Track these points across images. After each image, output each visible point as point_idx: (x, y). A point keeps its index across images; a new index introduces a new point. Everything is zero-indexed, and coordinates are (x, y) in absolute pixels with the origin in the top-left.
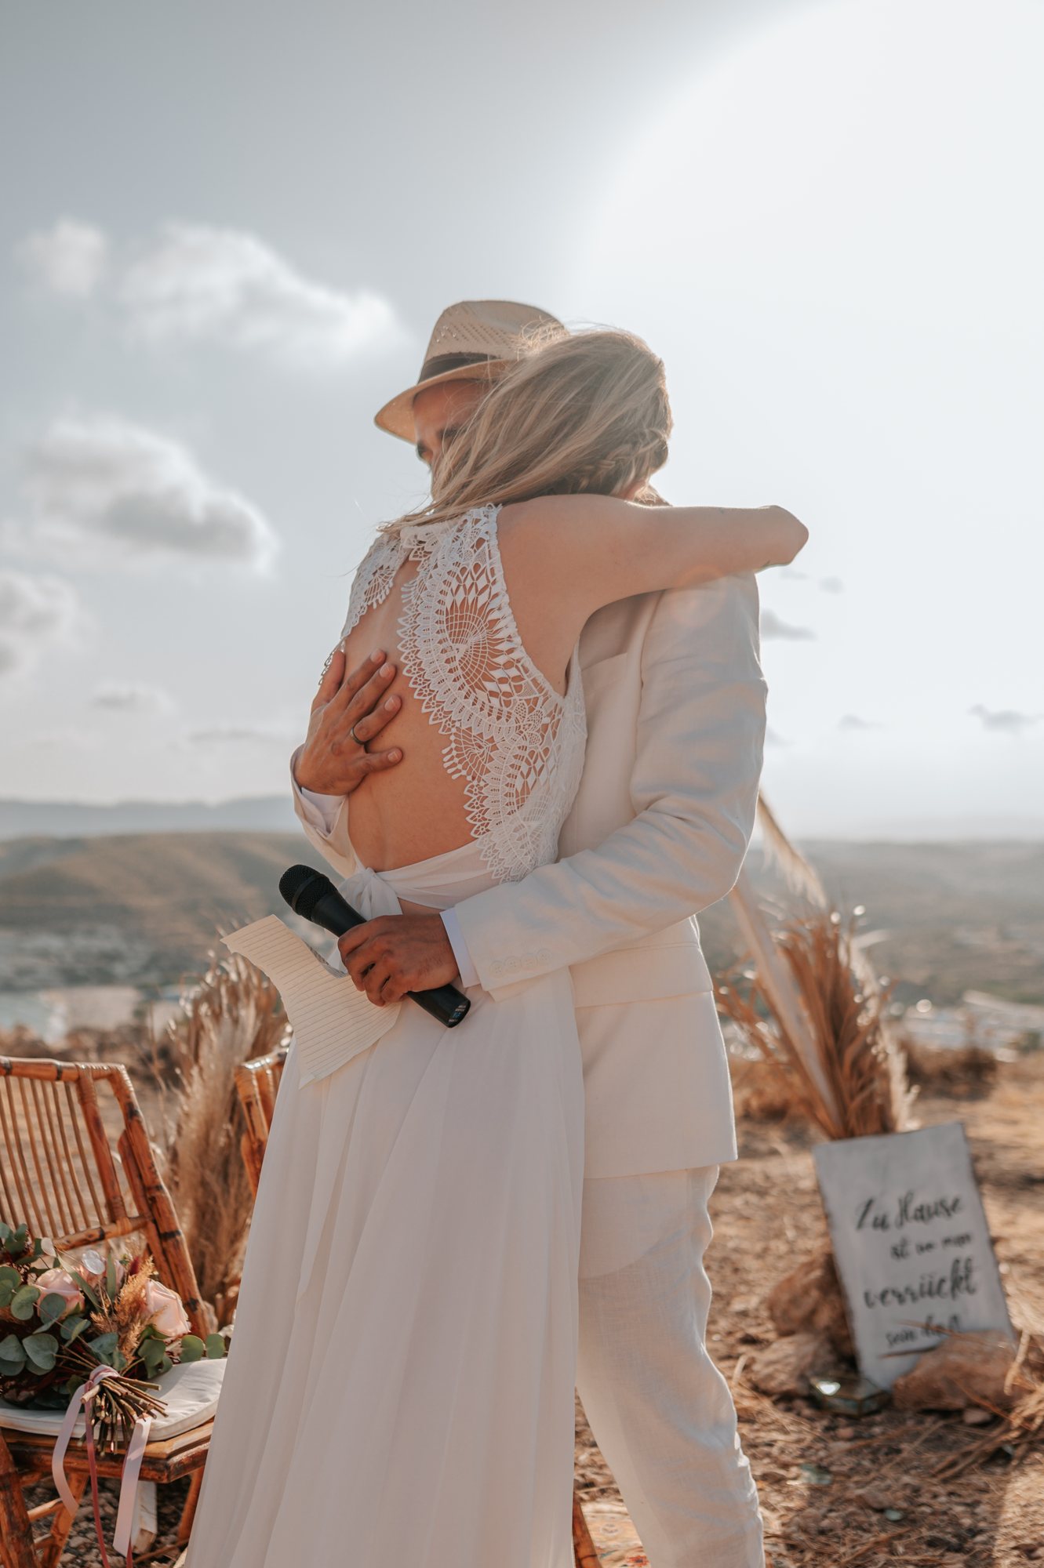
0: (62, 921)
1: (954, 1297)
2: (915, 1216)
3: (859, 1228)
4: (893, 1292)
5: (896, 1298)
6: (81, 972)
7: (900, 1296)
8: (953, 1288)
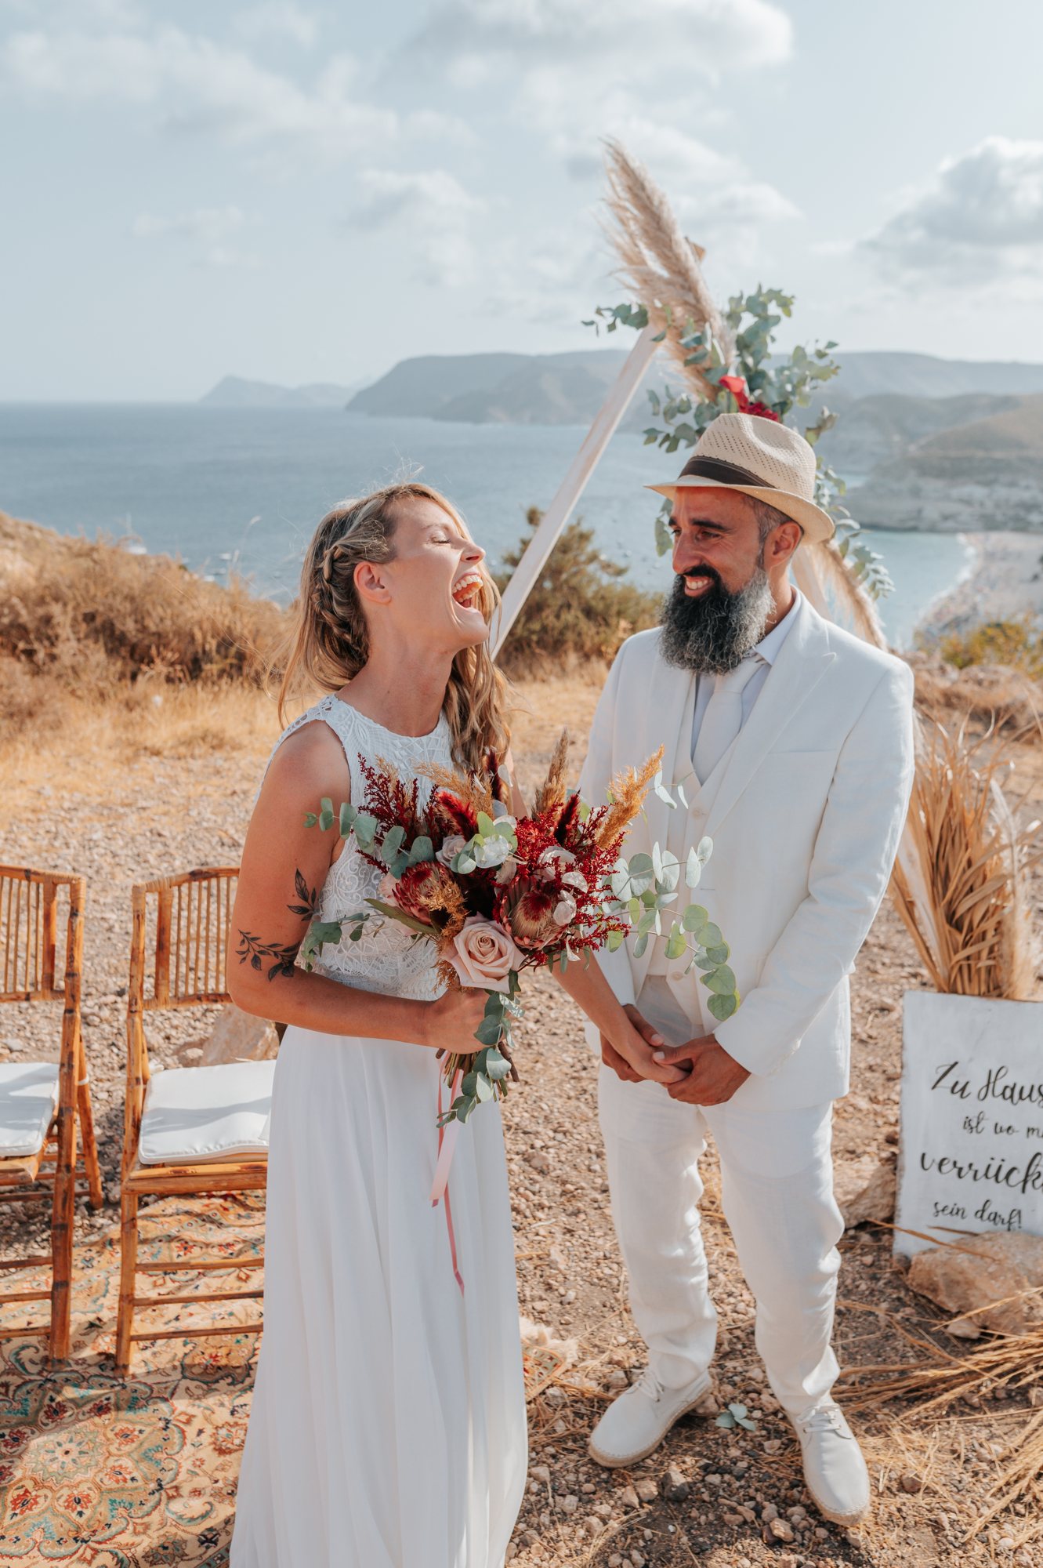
0: (989, 472)
1: (1023, 1191)
2: (1003, 1094)
3: (934, 1087)
4: (955, 1163)
5: (956, 1171)
6: (999, 517)
7: (960, 1170)
8: (1025, 1181)
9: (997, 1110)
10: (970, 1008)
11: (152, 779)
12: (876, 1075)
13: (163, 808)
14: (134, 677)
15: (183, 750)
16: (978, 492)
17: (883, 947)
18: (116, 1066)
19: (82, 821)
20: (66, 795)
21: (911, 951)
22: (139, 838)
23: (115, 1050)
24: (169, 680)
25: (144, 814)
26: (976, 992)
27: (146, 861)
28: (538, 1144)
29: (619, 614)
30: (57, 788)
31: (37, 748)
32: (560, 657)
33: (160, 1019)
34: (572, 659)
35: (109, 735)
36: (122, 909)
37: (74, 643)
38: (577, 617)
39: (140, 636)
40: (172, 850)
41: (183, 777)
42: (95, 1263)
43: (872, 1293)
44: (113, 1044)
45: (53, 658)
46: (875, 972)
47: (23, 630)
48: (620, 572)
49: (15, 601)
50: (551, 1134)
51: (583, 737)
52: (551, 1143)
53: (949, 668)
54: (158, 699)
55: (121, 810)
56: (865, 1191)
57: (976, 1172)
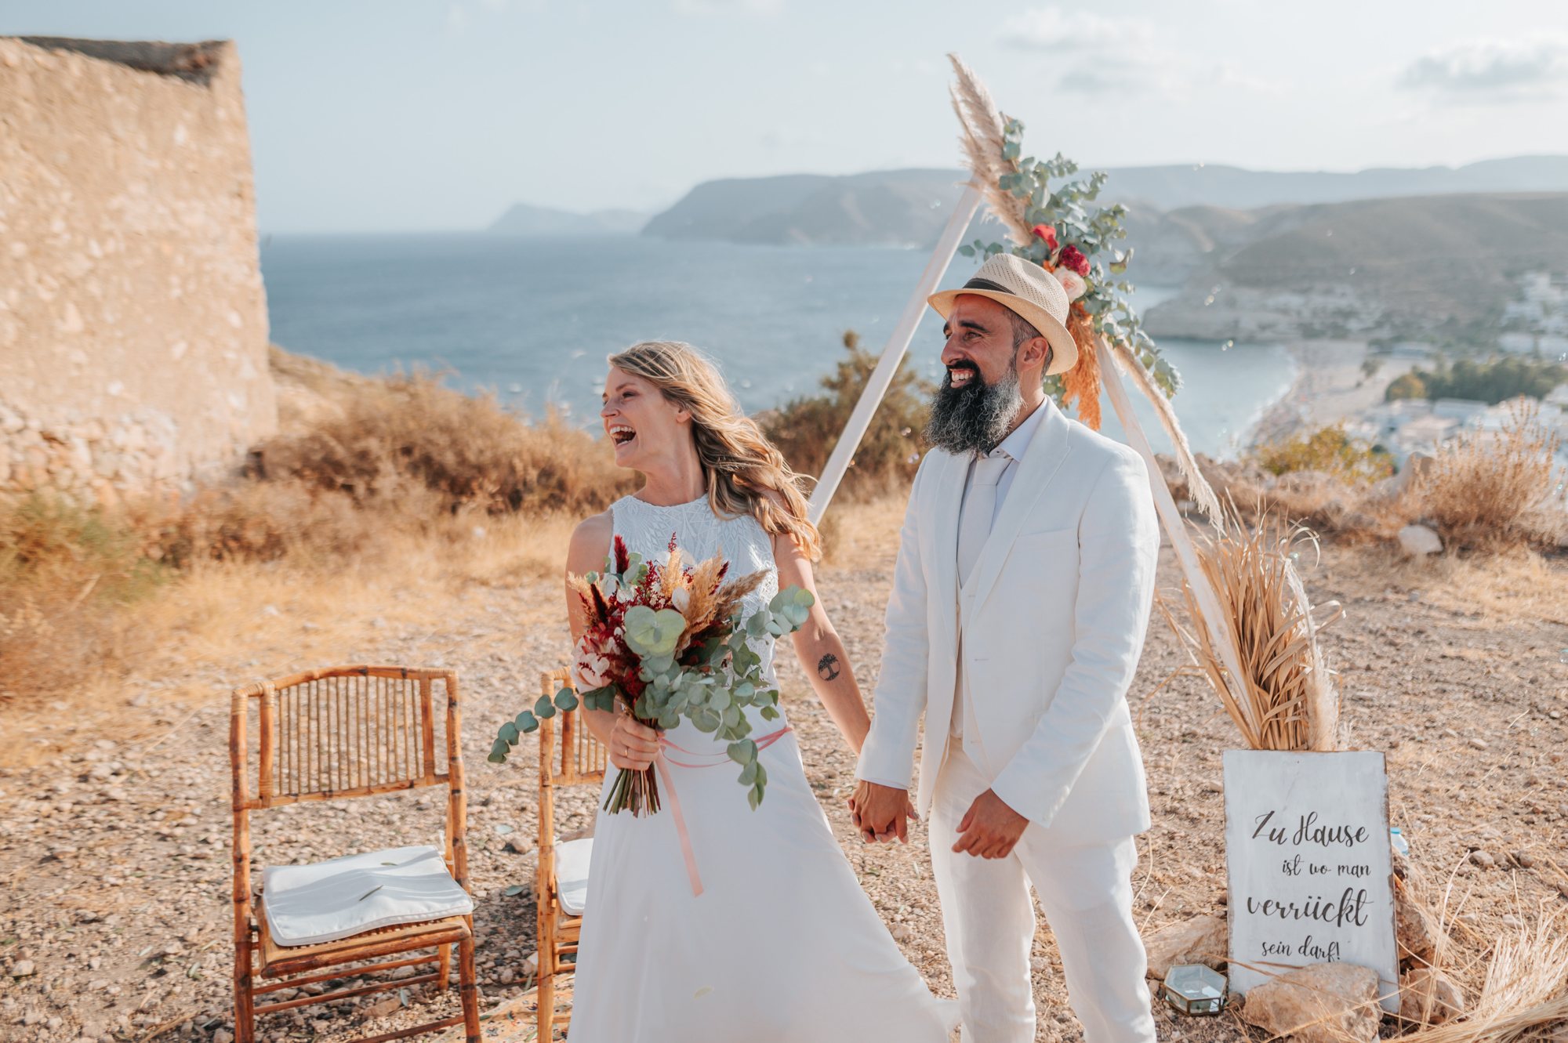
0: (1304, 281)
1: (1339, 925)
2: (1315, 837)
3: (1254, 837)
4: (1278, 904)
5: (1279, 911)
6: (1317, 326)
7: (1283, 910)
8: (1340, 916)
9: (1311, 851)
10: (1281, 761)
11: (483, 608)
12: (1209, 848)
13: (499, 635)
14: (454, 510)
15: (510, 579)
16: (1294, 301)
17: (1210, 737)
18: (490, 867)
19: (419, 648)
20: (400, 626)
21: (1238, 740)
22: (480, 663)
23: (487, 854)
24: (491, 511)
25: (481, 642)
26: (1286, 747)
27: (491, 685)
28: (898, 918)
30: (388, 618)
31: (364, 579)
33: (527, 825)
35: (434, 567)
36: (474, 729)
37: (394, 478)
39: (460, 469)
40: (514, 673)
41: (514, 606)
42: (499, 1032)
43: (1211, 1027)
44: (485, 849)
45: (372, 491)
46: (1205, 759)
47: (338, 467)
49: (327, 438)
50: (909, 909)
52: (909, 917)
53: (1267, 475)
54: (479, 531)
55: (458, 638)
56: (1200, 939)
57: (1297, 910)
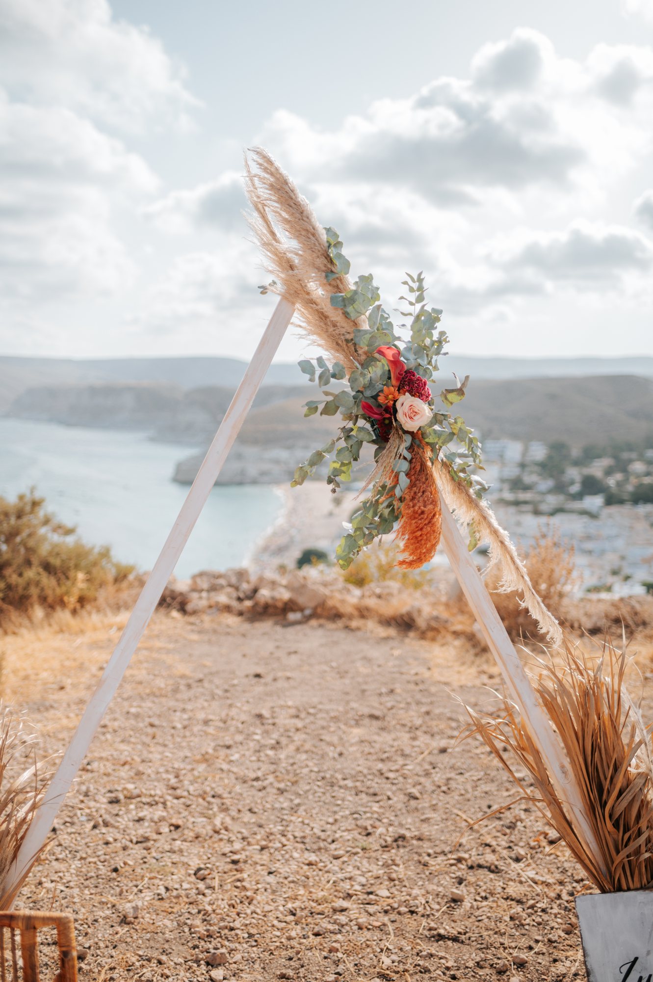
29: (77, 567)
32: (26, 610)
34: (39, 612)
38: (39, 574)
48: (69, 532)
51: (69, 681)
